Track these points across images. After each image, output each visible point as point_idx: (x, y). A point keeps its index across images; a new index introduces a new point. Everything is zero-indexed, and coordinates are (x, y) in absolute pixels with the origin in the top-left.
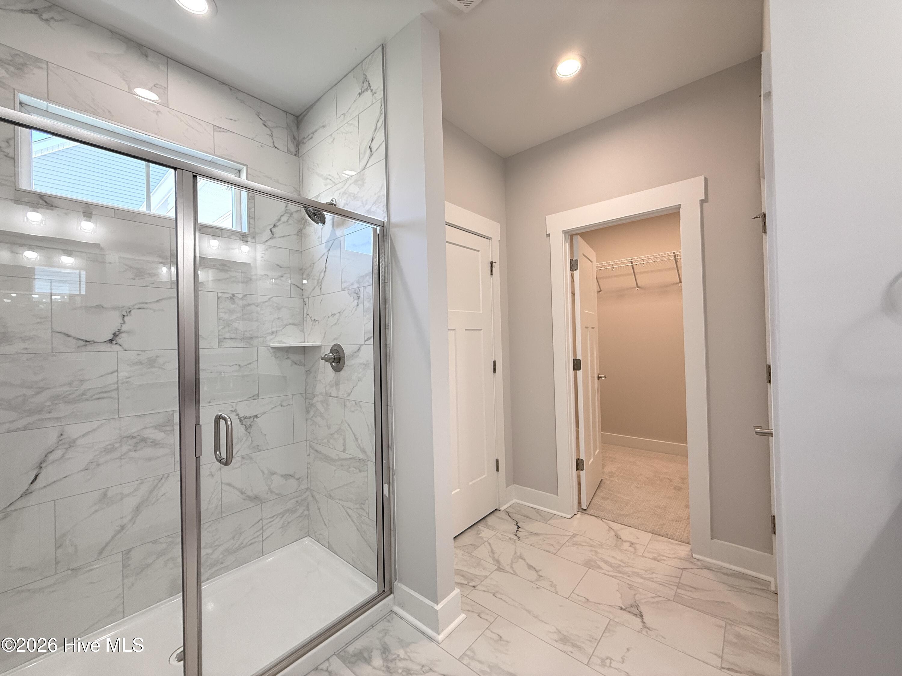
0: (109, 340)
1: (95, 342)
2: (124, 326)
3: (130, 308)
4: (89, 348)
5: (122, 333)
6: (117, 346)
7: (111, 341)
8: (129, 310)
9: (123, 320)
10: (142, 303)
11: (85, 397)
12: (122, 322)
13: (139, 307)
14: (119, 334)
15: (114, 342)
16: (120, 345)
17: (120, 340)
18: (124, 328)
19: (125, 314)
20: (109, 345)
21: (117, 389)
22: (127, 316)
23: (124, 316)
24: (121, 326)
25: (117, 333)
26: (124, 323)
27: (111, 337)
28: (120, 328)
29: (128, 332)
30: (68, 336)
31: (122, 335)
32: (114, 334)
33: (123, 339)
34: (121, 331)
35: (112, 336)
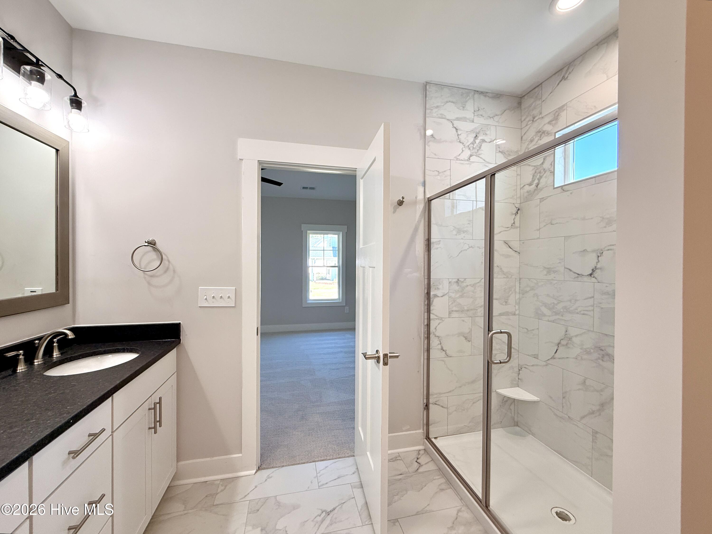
0: (590, 274)
1: (582, 275)
2: (598, 264)
3: (602, 250)
4: (580, 279)
5: (597, 269)
6: (594, 279)
7: (591, 275)
8: (602, 252)
9: (598, 259)
10: (611, 245)
11: (576, 311)
12: (597, 261)
13: (608, 249)
14: (595, 270)
15: (593, 276)
16: (596, 278)
17: (595, 274)
18: (598, 266)
19: (599, 255)
20: (590, 277)
21: (593, 310)
22: (601, 256)
23: (598, 256)
24: (597, 264)
25: (594, 269)
26: (599, 261)
27: (590, 272)
28: (596, 266)
29: (600, 269)
30: (570, 270)
31: (597, 270)
32: (593, 270)
33: (597, 274)
34: (596, 268)
35: (592, 271)
